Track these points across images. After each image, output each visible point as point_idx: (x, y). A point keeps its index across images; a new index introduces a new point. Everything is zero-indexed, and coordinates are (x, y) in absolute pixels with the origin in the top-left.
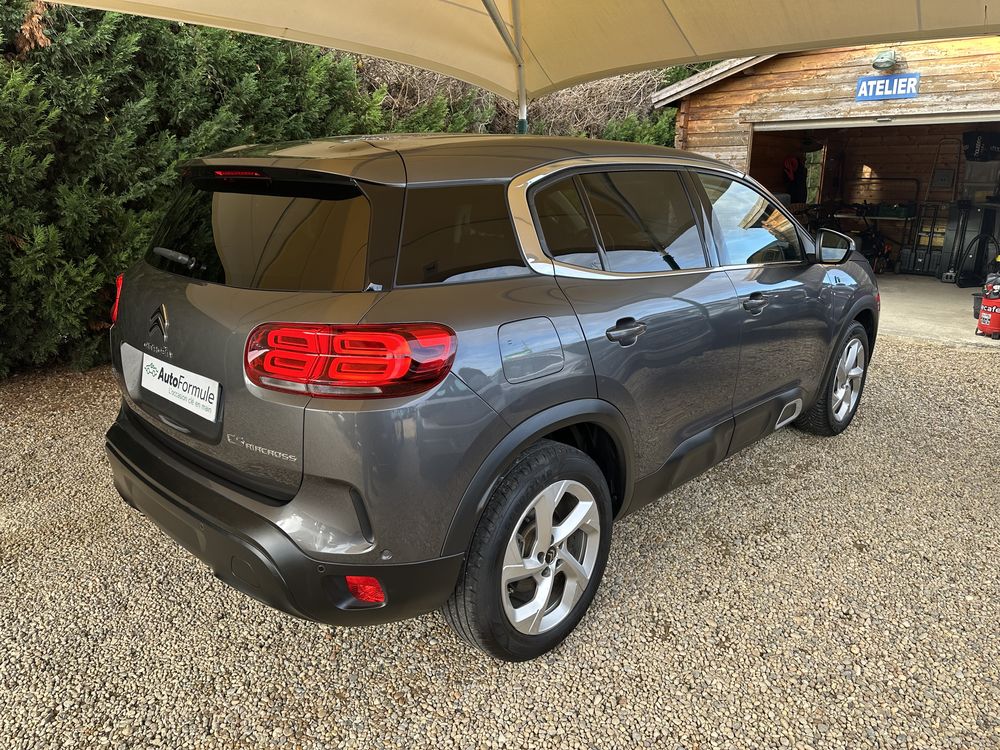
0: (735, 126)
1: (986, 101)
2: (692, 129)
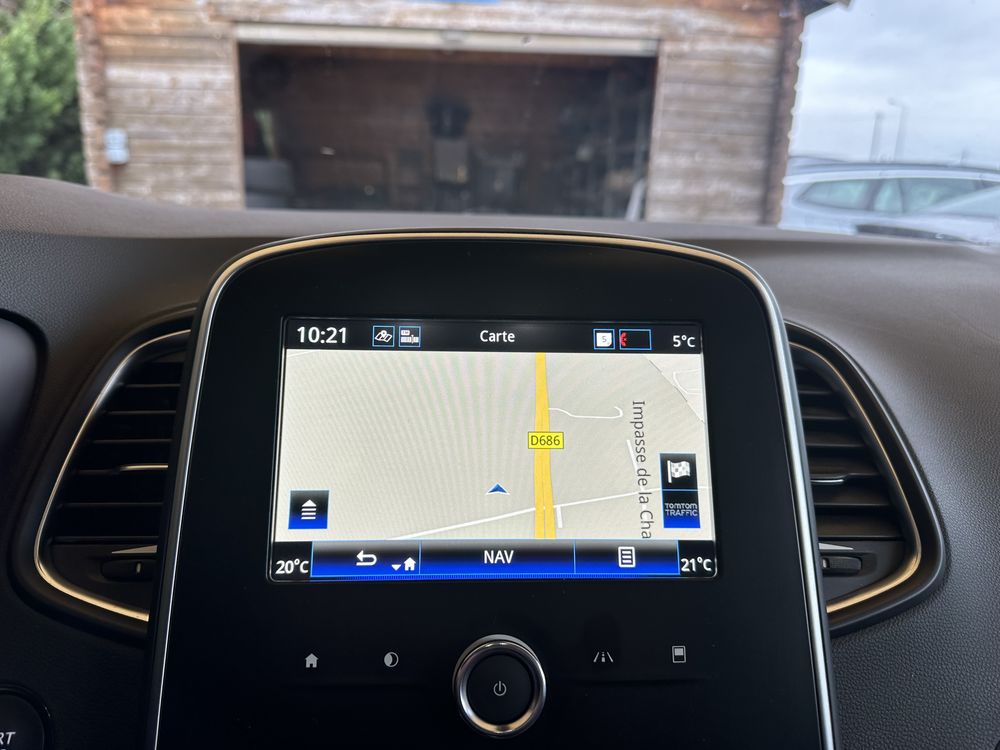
0: (199, 23)
2: (110, 22)
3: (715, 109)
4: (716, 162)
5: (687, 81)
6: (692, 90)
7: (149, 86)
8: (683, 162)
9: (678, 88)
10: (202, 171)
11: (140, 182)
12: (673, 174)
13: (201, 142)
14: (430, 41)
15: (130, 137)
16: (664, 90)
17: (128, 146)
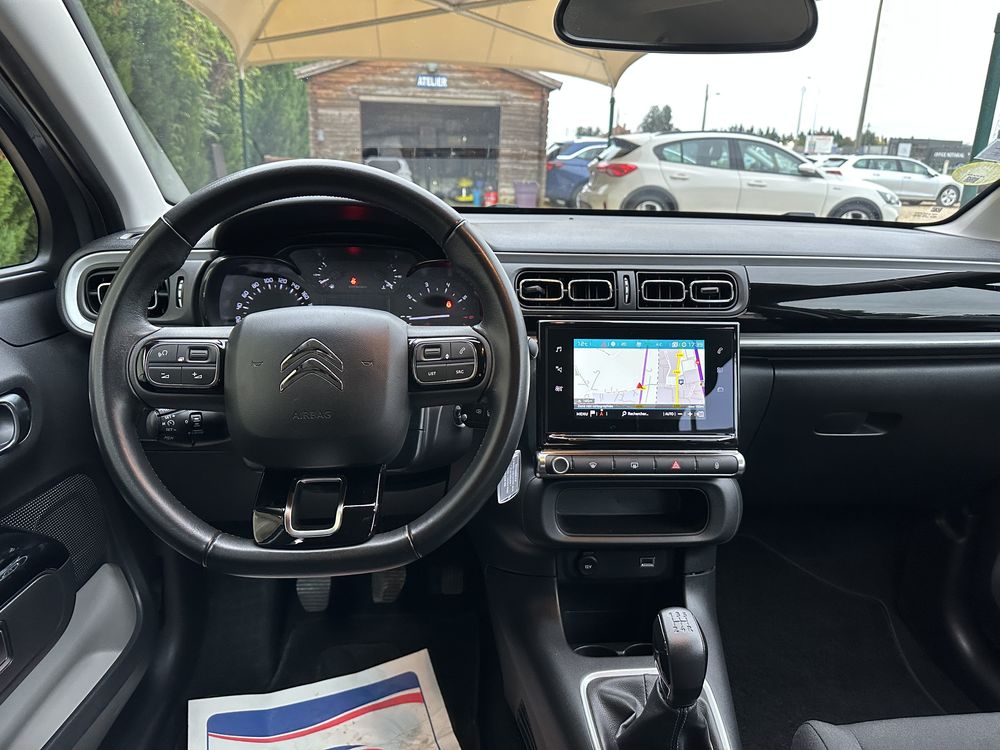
0: (348, 95)
1: (477, 94)
3: (521, 124)
4: (521, 142)
5: (510, 114)
6: (513, 118)
7: (331, 115)
8: (510, 142)
9: (507, 117)
10: (349, 144)
11: (327, 148)
12: (508, 146)
13: (349, 134)
14: (424, 101)
15: (325, 132)
16: (503, 118)
17: (325, 136)
